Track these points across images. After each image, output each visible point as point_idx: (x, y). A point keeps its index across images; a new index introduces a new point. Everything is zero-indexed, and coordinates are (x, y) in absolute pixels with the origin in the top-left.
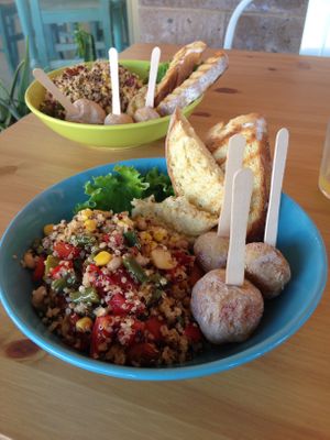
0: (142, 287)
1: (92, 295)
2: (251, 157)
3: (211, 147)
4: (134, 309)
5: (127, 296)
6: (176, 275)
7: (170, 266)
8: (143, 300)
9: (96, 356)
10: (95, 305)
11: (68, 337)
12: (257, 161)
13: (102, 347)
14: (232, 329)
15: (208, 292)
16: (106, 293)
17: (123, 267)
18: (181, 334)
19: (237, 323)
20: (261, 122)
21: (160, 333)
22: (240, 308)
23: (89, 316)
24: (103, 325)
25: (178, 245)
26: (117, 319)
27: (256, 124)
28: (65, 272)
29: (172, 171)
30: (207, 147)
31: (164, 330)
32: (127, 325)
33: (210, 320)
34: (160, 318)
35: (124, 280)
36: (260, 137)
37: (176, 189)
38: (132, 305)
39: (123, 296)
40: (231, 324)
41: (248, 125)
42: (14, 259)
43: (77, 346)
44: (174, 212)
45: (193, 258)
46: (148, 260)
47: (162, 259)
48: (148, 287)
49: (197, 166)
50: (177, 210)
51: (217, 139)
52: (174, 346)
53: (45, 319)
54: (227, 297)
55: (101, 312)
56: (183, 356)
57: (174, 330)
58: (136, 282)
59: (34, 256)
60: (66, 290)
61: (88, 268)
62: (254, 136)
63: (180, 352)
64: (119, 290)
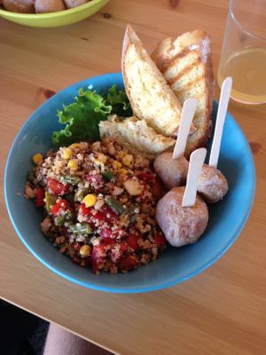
0: (121, 217)
1: (87, 230)
2: (198, 80)
3: (162, 66)
4: (119, 237)
5: (113, 229)
6: (144, 197)
7: (139, 192)
8: (123, 228)
9: (98, 273)
10: (90, 236)
11: (75, 259)
12: (202, 84)
13: (100, 267)
14: (188, 240)
15: (169, 215)
16: (97, 228)
17: (105, 205)
18: (152, 243)
19: (191, 236)
20: (206, 43)
21: (138, 245)
22: (193, 225)
23: (87, 244)
24: (99, 253)
25: (142, 165)
26: (109, 247)
27: (201, 46)
28: (63, 213)
29: (129, 93)
30: (158, 67)
31: (141, 243)
32: (117, 250)
33: (173, 235)
34: (137, 234)
35: (108, 216)
36: (205, 60)
37: (135, 109)
38: (117, 234)
39: (110, 230)
40: (187, 237)
41: (194, 47)
42: (18, 196)
43: (83, 264)
44: (135, 135)
45: (155, 175)
46: (122, 191)
47: (133, 187)
48: (126, 216)
49: (152, 91)
50: (138, 133)
51: (167, 59)
52: (148, 252)
53: (55, 245)
54: (184, 220)
55: (96, 242)
56: (155, 257)
57: (147, 241)
58: (117, 213)
59: (32, 189)
60: (66, 224)
61: (80, 210)
62: (200, 59)
63: (152, 255)
64: (106, 225)
